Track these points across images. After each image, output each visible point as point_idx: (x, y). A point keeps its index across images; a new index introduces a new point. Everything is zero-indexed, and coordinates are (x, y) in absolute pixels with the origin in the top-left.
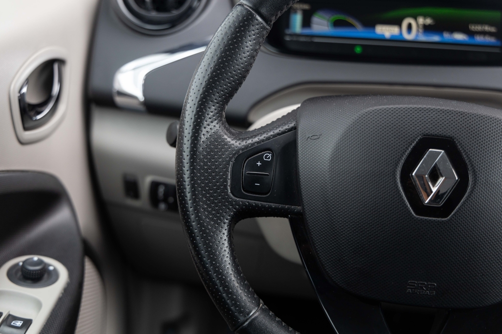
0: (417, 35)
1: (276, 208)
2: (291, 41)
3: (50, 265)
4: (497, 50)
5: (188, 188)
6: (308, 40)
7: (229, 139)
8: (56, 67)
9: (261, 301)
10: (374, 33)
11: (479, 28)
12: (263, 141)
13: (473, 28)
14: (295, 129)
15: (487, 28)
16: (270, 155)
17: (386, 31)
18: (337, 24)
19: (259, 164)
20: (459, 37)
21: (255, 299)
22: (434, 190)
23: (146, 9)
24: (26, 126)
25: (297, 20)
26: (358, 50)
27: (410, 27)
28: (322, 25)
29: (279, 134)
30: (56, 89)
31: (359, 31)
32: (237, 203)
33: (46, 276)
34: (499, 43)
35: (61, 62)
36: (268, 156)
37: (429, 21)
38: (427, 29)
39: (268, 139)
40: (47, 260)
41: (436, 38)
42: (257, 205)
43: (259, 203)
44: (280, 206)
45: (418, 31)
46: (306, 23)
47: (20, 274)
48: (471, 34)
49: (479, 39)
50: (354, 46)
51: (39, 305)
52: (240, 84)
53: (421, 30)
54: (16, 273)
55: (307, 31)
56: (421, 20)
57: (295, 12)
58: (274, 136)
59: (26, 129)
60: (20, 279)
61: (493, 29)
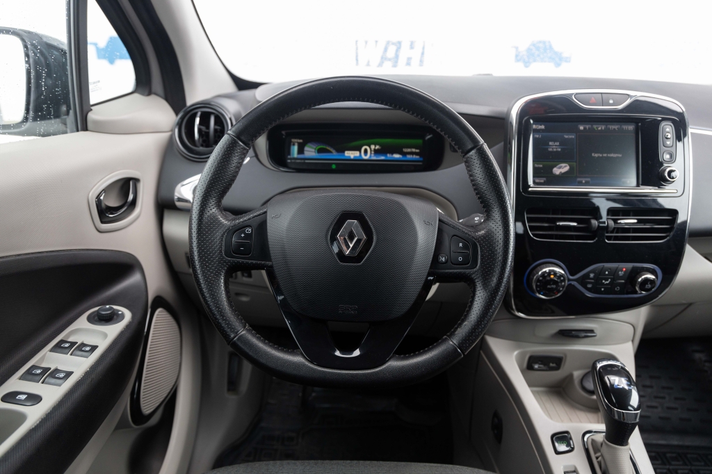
0: (370, 156)
1: (255, 264)
2: (291, 162)
3: (120, 311)
4: (421, 163)
5: (196, 253)
6: (303, 161)
7: (223, 221)
8: (131, 183)
9: (247, 324)
10: (344, 155)
11: (409, 150)
12: (246, 221)
13: (405, 150)
14: (266, 212)
15: (414, 150)
16: (250, 230)
17: (351, 154)
18: (320, 151)
19: (243, 235)
20: (397, 156)
21: (242, 323)
22: (351, 246)
23: (195, 145)
24: (103, 220)
25: (295, 149)
26: (334, 167)
27: (366, 151)
28: (311, 152)
29: (256, 216)
30: (131, 197)
31: (334, 155)
32: (229, 261)
33: (115, 317)
34: (422, 159)
35: (136, 180)
36: (249, 230)
37: (377, 147)
38: (376, 152)
39: (249, 219)
40: (115, 307)
41: (383, 158)
42: (243, 262)
43: (245, 261)
44: (259, 262)
45: (371, 153)
46: (301, 151)
47: (96, 318)
48: (404, 154)
49: (409, 157)
50: (331, 164)
51: (105, 335)
52: (230, 185)
53: (373, 152)
54: (94, 317)
55: (301, 156)
56: (373, 147)
57: (294, 145)
58: (254, 217)
59: (102, 222)
60: (96, 321)
61: (418, 151)
